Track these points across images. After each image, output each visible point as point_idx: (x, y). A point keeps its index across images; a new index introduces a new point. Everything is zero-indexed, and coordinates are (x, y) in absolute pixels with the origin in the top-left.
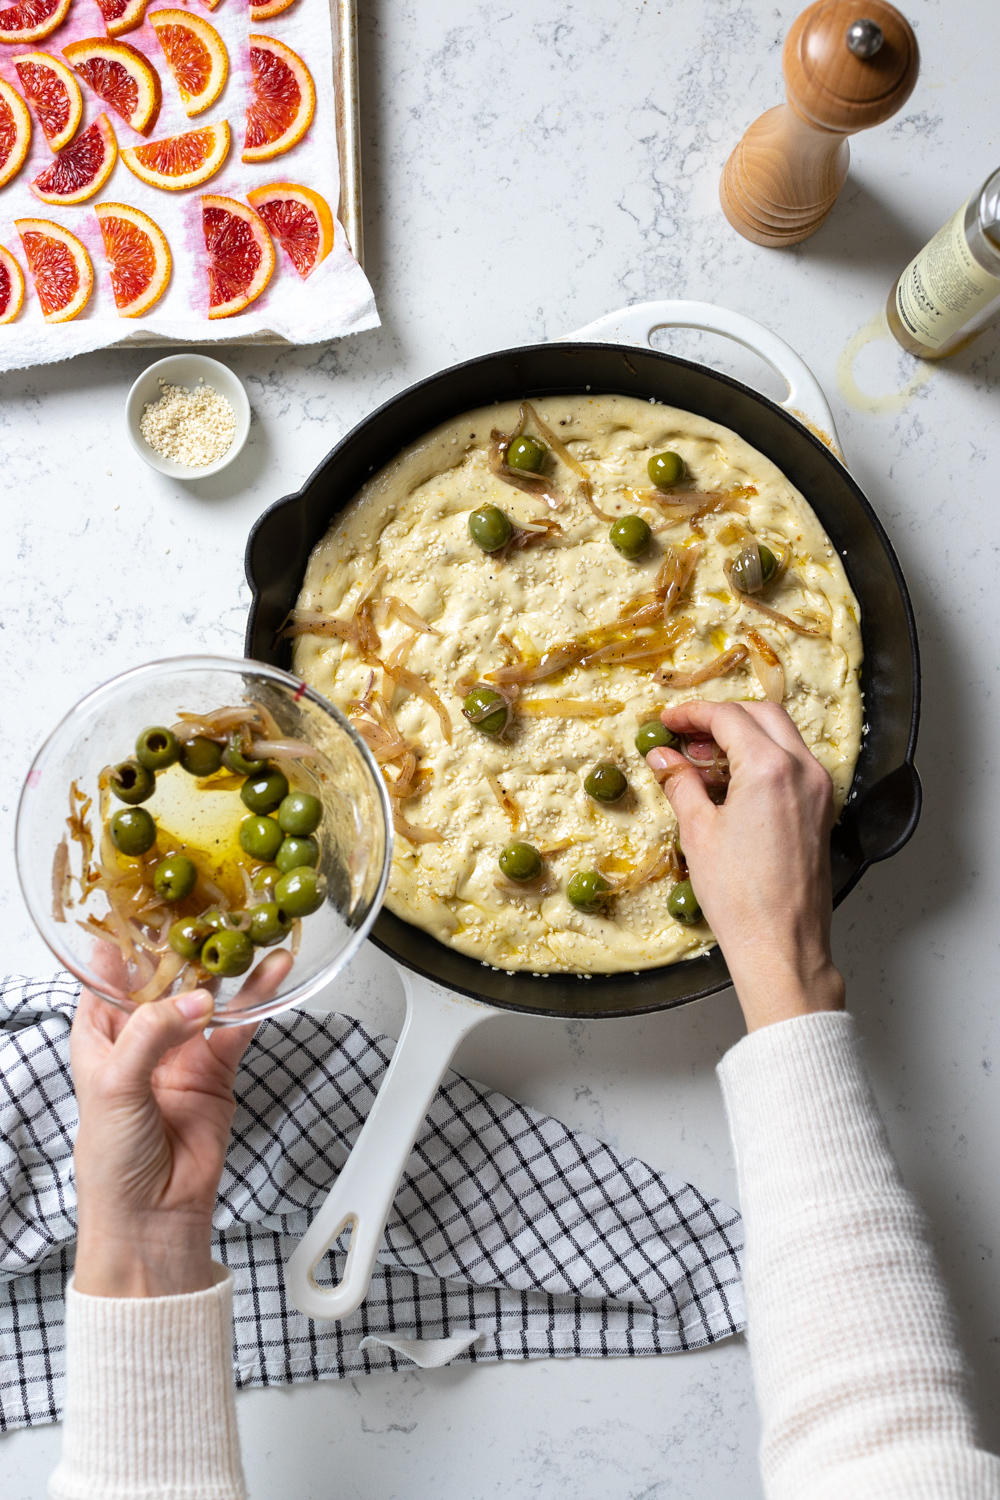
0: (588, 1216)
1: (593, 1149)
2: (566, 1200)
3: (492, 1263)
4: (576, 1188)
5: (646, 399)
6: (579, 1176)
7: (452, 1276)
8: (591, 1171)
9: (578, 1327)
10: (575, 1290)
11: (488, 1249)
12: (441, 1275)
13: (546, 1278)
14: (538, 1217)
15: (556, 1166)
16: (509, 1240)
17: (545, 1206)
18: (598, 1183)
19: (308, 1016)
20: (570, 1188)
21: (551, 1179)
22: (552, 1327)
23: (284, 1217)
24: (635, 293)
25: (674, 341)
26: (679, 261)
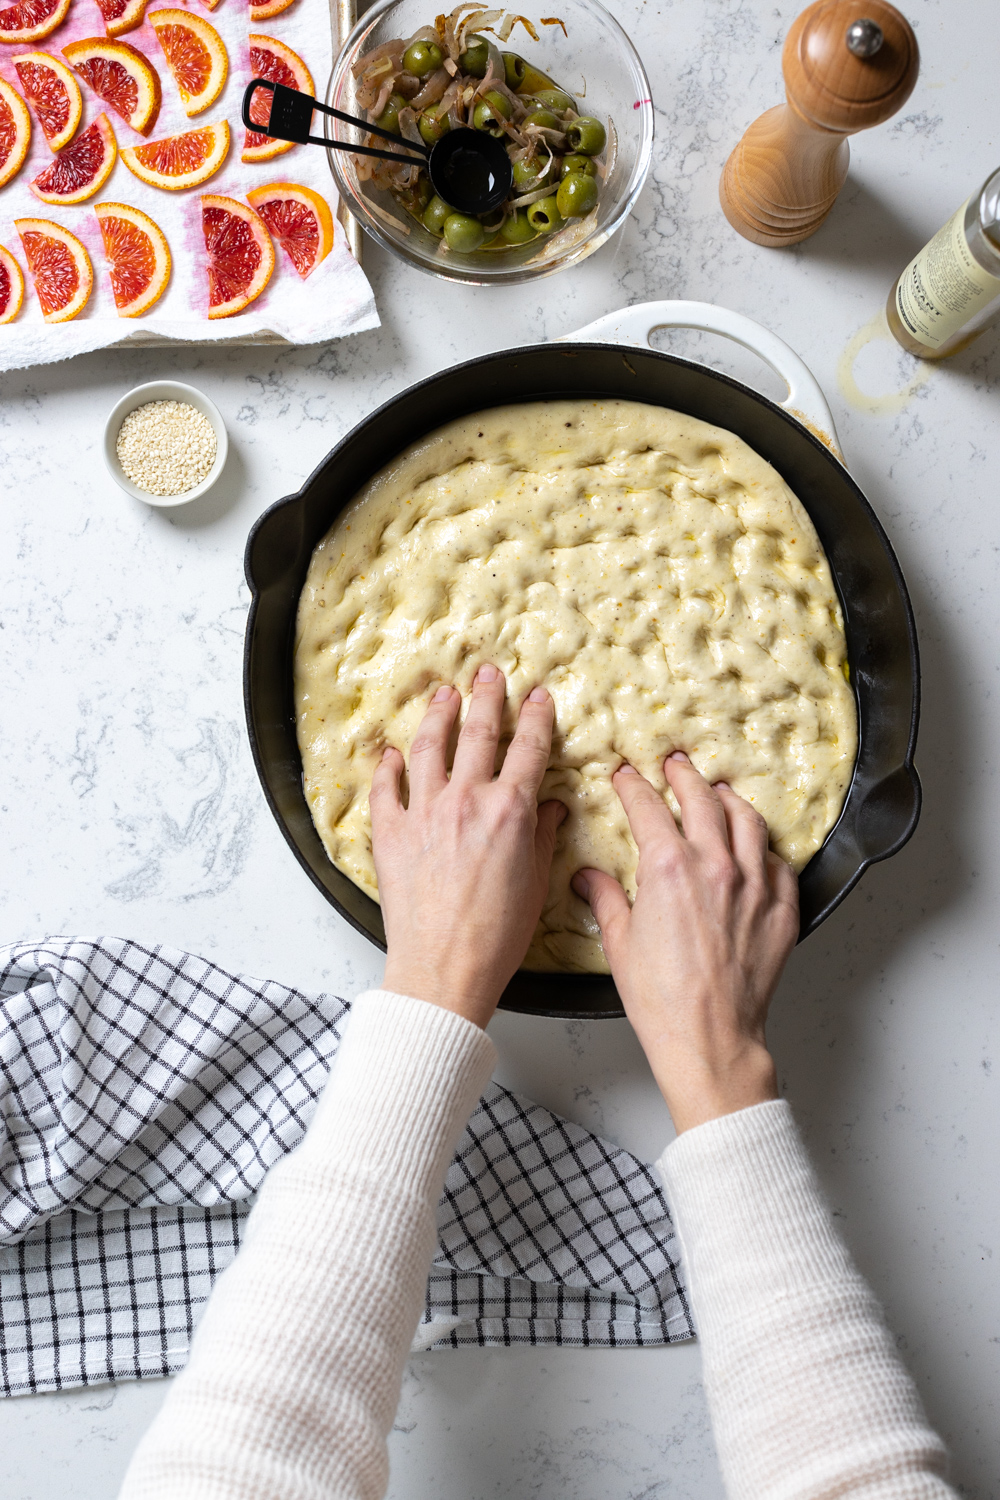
0: (574, 1205)
1: (581, 1139)
2: (552, 1188)
3: (476, 1249)
4: (563, 1177)
6: (566, 1165)
8: (578, 1161)
9: (561, 1315)
10: (559, 1279)
11: (473, 1235)
13: (530, 1266)
14: (524, 1205)
15: (544, 1154)
16: (494, 1227)
17: (531, 1194)
18: (585, 1173)
20: (556, 1177)
21: (538, 1167)
22: (534, 1315)
24: (635, 293)
25: (674, 341)
26: (679, 261)
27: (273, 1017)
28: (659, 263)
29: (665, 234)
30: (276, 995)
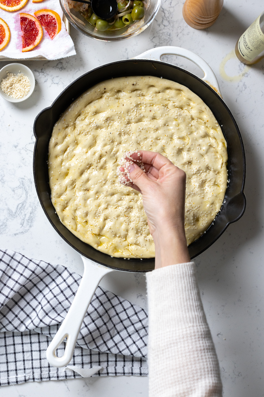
0: (137, 331)
1: (139, 310)
2: (130, 326)
3: (106, 345)
4: (133, 322)
5: (160, 77)
6: (134, 318)
7: (93, 349)
8: (138, 317)
9: (133, 366)
10: (132, 354)
11: (105, 341)
12: (90, 348)
13: (123, 350)
14: (121, 331)
15: (127, 315)
16: (112, 338)
17: (123, 327)
18: (140, 321)
19: (51, 265)
20: (131, 322)
21: (126, 319)
22: (124, 366)
23: (41, 328)
24: (156, 44)
25: (168, 59)
26: (170, 34)
27: (42, 272)
28: (164, 34)
29: (165, 25)
30: (43, 265)
